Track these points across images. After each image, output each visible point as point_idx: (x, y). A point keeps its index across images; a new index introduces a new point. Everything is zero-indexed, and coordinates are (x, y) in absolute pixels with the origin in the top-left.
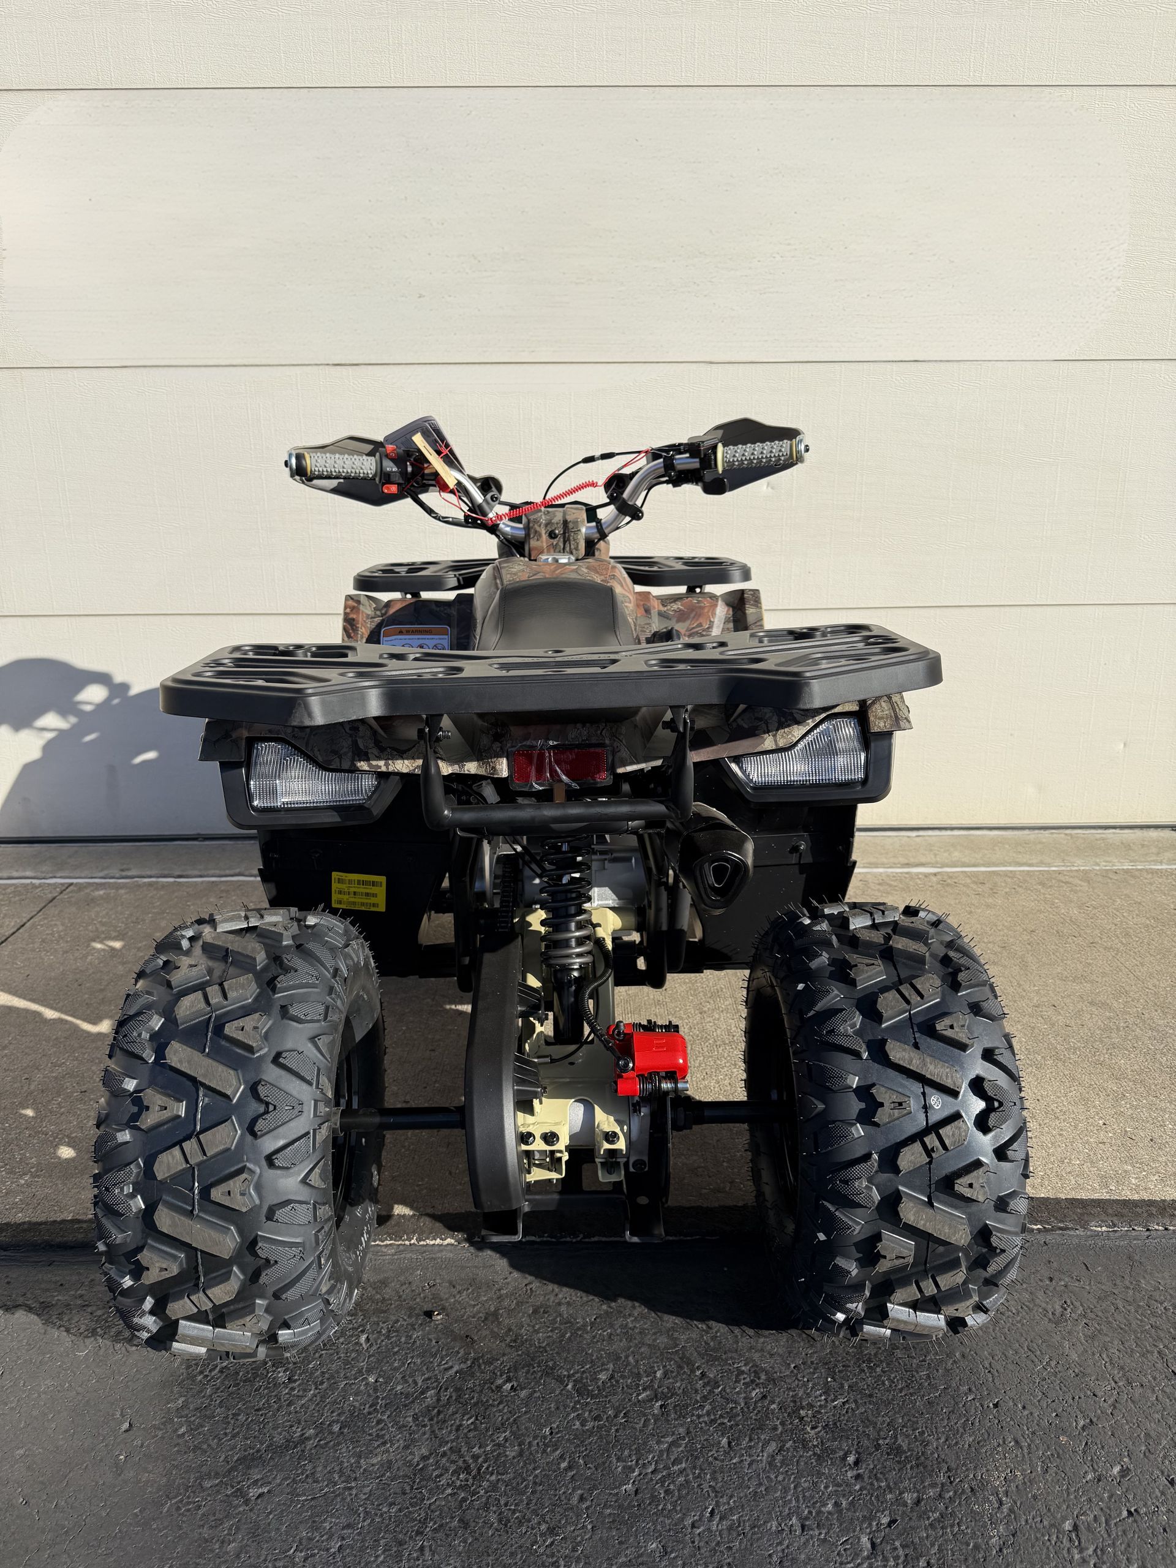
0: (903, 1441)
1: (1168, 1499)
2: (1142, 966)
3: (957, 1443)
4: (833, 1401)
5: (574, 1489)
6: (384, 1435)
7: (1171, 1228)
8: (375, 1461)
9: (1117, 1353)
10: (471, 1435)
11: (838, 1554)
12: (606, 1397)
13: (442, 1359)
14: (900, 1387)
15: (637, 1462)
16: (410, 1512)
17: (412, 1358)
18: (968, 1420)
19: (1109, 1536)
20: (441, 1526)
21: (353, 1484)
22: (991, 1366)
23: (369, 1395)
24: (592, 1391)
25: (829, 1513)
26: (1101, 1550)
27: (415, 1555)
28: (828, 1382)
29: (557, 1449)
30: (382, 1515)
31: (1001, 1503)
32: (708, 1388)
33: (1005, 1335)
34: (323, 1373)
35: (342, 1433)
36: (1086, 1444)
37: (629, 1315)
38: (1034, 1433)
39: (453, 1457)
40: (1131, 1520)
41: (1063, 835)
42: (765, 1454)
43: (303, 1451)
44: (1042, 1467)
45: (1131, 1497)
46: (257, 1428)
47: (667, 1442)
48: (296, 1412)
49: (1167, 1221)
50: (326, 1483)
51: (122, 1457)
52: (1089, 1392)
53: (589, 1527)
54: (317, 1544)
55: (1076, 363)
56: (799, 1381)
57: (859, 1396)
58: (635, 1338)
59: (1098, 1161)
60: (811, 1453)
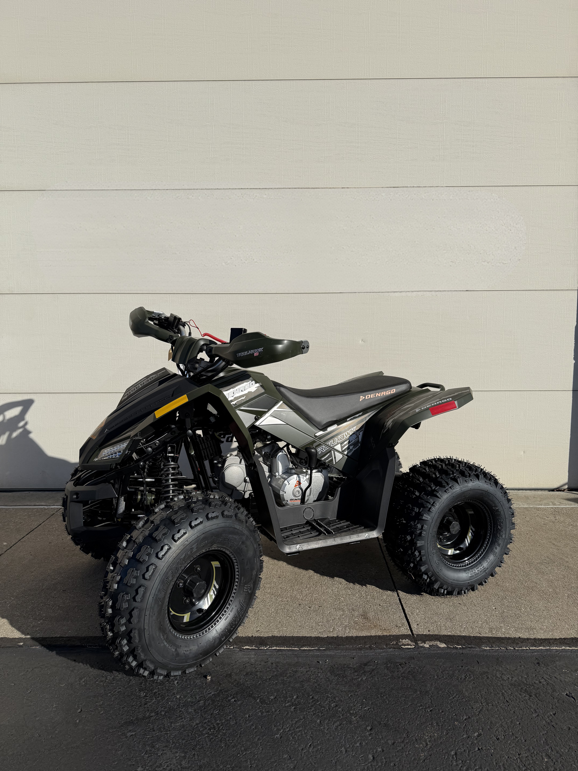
0: (391, 722)
1: (495, 745)
2: (524, 547)
3: (412, 724)
4: (365, 708)
5: (256, 736)
6: (182, 716)
7: (517, 648)
8: (178, 725)
9: (484, 693)
10: (217, 716)
11: (359, 761)
12: (272, 704)
13: (207, 690)
14: (392, 703)
15: (282, 727)
16: (190, 742)
17: (195, 689)
18: (418, 716)
19: (469, 756)
20: (202, 747)
21: (168, 732)
23: (177, 702)
24: (267, 702)
25: (357, 746)
26: (465, 761)
27: (191, 757)
28: (363, 701)
29: (250, 722)
30: (179, 743)
31: (427, 745)
32: (314, 702)
33: (439, 686)
34: (159, 694)
35: (165, 715)
36: (465, 725)
38: (445, 721)
39: (209, 724)
40: (478, 751)
42: (334, 726)
43: (150, 721)
44: (446, 733)
45: (480, 744)
46: (132, 712)
47: (295, 721)
48: (147, 707)
49: (515, 645)
50: (158, 732)
51: (78, 721)
52: (470, 707)
53: (261, 749)
54: (153, 752)
55: (490, 291)
56: (352, 700)
57: (375, 706)
58: (287, 684)
59: (490, 622)
60: (353, 726)
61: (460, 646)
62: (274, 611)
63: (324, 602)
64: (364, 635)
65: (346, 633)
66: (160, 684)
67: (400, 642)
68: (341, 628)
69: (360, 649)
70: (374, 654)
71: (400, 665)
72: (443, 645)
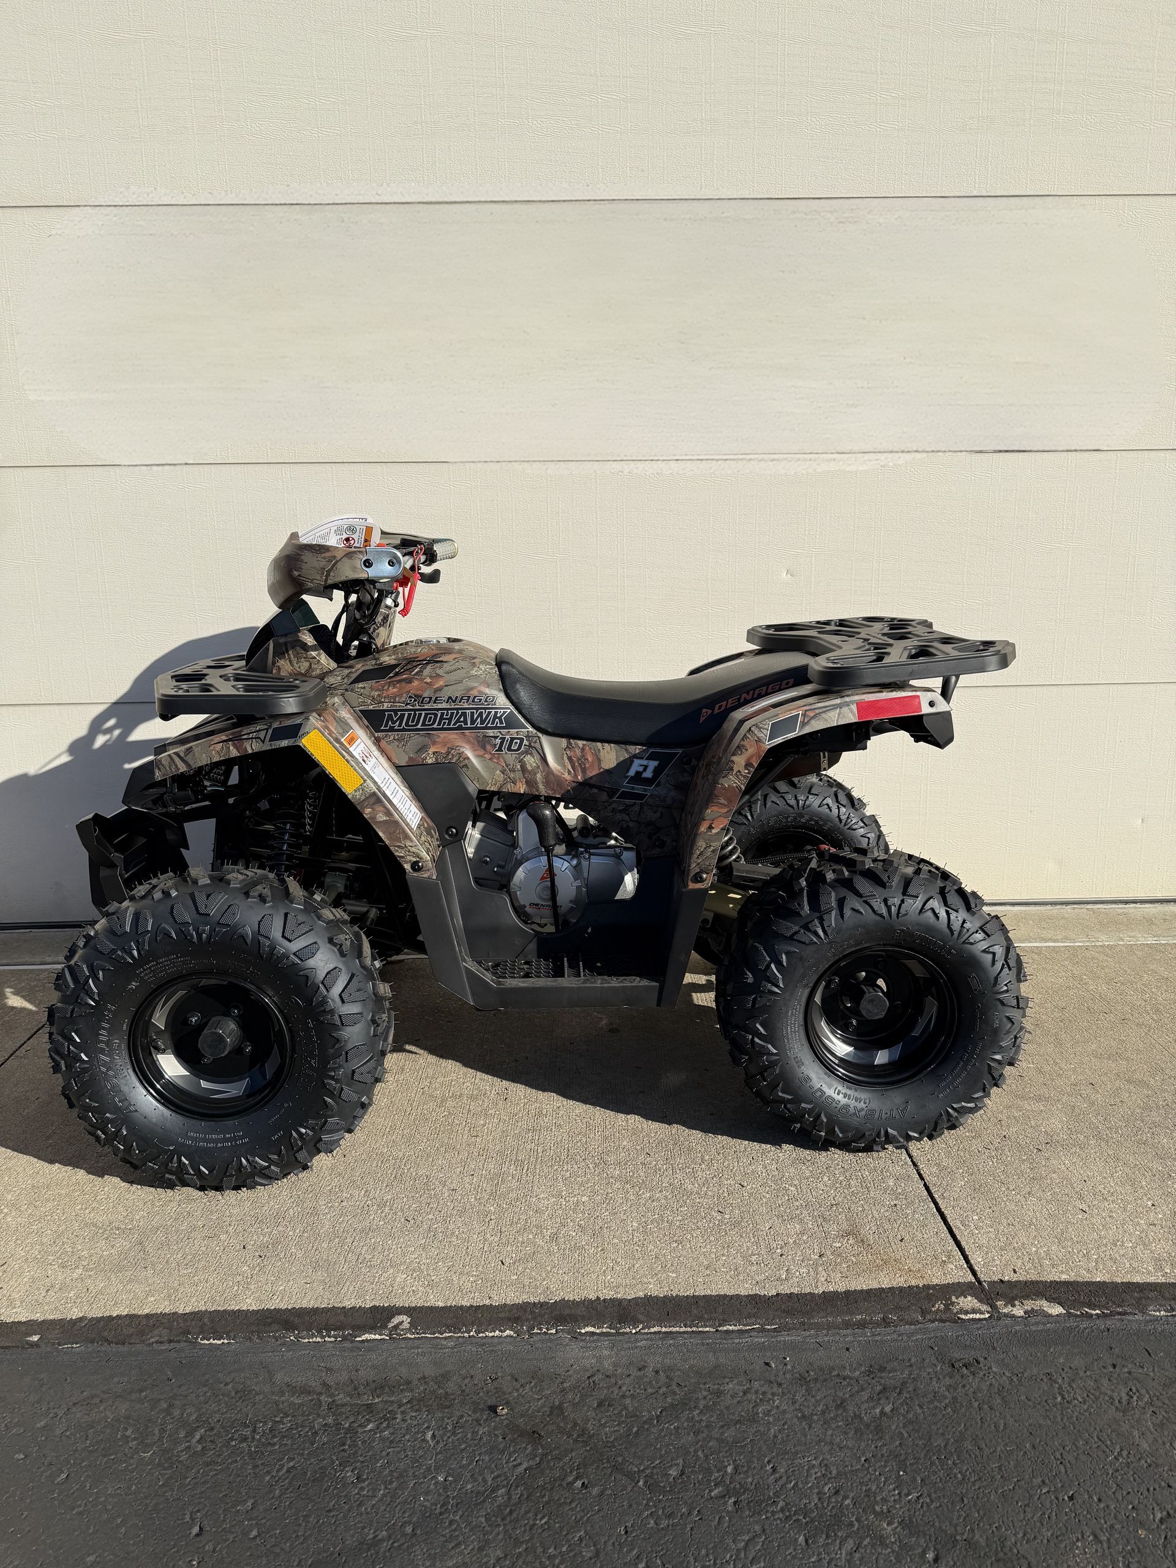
0: (981, 1536)
4: (908, 1495)
6: (458, 1536)
10: (545, 1534)
12: (679, 1493)
13: (510, 1455)
14: (973, 1480)
15: (715, 1561)
17: (480, 1454)
18: (1044, 1514)
22: (1062, 1457)
23: (440, 1495)
24: (664, 1487)
28: (900, 1476)
29: (633, 1549)
32: (780, 1484)
33: (1073, 1424)
34: (391, 1471)
35: (415, 1534)
36: (1166, 1538)
37: (695, 1407)
38: (1112, 1527)
39: (529, 1558)
41: (1085, 910)
42: (844, 1552)
43: (377, 1553)
44: (1124, 1563)
46: (329, 1530)
47: (743, 1540)
48: (367, 1513)
51: (194, 1563)
52: (1163, 1484)
56: (871, 1474)
57: (933, 1490)
58: (703, 1432)
59: (1150, 1243)
60: (889, 1550)
61: (1098, 1311)
62: (638, 1229)
63: (752, 1199)
64: (864, 1287)
65: (819, 1284)
66: (392, 1442)
67: (953, 1303)
68: (805, 1270)
69: (862, 1325)
70: (895, 1336)
71: (965, 1365)
72: (1056, 1310)
